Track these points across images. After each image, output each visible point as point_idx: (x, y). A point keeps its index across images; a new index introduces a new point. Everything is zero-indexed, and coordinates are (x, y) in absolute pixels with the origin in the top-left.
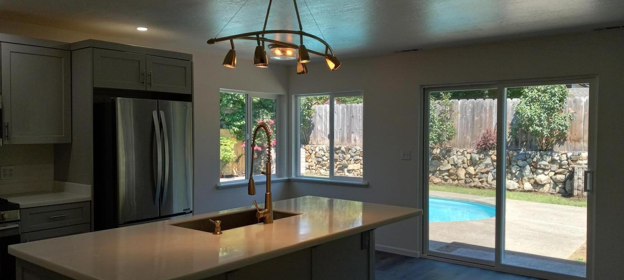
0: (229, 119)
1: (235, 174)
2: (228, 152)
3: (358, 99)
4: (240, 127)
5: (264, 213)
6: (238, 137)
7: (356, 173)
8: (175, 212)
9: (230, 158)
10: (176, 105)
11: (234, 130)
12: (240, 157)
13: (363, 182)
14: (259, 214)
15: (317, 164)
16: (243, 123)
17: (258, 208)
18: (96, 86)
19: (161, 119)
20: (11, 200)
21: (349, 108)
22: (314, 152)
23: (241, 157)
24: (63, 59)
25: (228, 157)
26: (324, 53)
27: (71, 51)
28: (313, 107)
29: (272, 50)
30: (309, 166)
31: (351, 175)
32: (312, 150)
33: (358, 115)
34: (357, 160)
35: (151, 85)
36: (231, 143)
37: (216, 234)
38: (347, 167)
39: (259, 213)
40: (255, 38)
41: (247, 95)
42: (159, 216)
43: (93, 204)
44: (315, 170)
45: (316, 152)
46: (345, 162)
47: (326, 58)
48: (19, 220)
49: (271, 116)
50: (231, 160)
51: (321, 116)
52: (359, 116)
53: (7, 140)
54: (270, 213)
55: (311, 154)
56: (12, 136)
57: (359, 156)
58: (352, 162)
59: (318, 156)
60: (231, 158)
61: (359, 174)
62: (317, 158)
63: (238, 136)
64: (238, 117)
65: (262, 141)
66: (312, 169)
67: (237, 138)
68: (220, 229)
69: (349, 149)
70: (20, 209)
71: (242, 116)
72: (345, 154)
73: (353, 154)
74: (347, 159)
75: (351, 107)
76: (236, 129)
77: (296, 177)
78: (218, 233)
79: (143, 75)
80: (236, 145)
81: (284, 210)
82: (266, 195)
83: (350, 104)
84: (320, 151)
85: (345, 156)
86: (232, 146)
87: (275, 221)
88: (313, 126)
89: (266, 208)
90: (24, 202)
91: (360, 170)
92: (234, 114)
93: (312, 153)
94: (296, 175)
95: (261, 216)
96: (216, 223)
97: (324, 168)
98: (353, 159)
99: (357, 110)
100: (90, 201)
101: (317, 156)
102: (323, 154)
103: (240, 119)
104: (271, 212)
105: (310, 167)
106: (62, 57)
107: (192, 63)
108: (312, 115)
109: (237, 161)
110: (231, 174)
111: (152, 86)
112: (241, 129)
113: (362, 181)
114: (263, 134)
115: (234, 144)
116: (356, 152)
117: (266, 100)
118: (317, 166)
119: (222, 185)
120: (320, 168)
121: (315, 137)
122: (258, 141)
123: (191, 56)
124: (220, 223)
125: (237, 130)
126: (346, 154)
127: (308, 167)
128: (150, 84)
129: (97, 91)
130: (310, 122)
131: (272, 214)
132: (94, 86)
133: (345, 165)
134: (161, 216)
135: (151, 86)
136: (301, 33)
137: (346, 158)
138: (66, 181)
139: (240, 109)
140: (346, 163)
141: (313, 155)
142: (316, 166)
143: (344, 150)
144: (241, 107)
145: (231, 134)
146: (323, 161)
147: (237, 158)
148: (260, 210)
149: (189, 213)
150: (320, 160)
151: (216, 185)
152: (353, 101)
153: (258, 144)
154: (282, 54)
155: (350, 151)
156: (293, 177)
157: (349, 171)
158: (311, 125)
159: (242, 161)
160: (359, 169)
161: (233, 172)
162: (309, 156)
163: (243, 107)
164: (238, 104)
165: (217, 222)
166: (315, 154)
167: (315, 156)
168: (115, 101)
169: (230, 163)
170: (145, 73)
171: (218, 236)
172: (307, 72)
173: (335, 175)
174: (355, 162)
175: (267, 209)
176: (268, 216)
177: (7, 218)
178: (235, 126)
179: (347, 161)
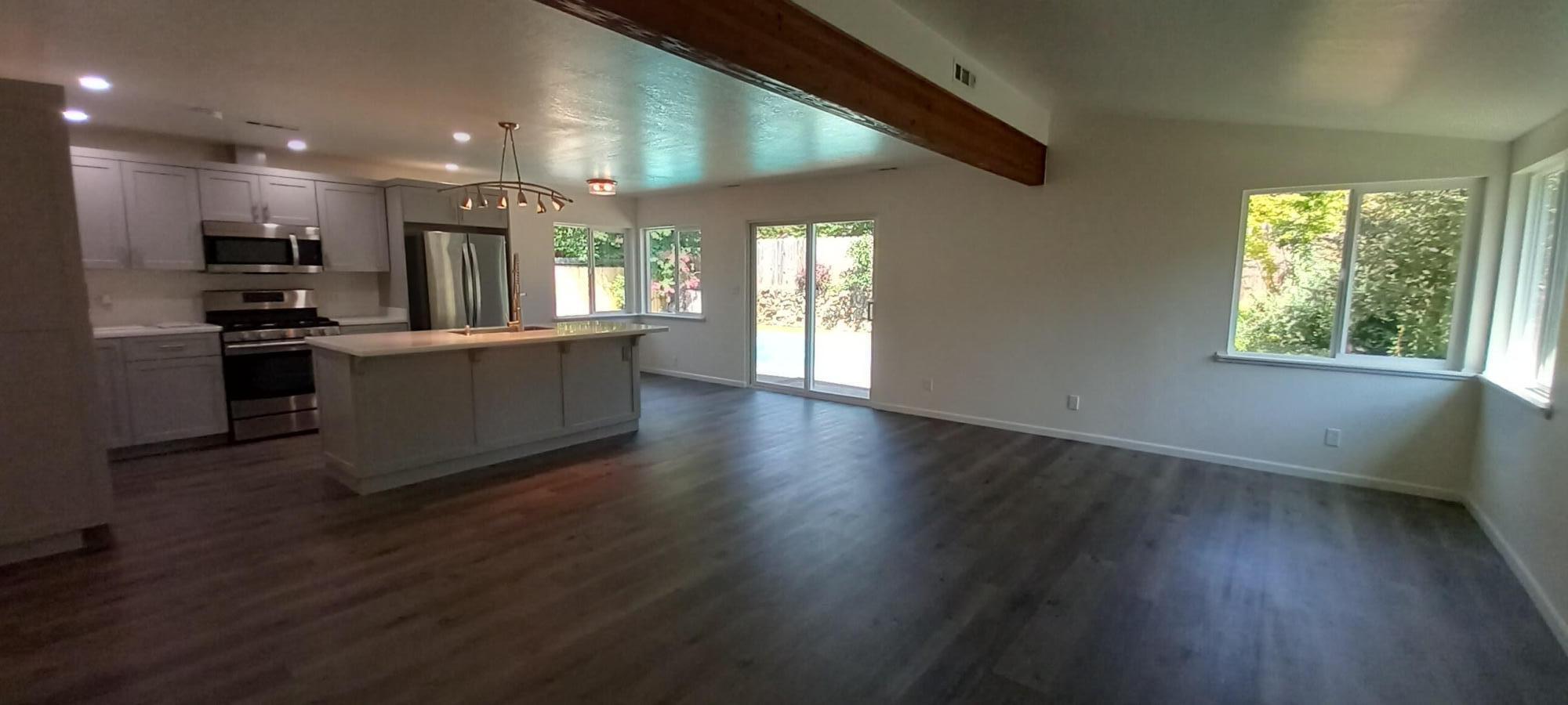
18: (407, 220)
19: (471, 252)
21: (780, 244)
24: (377, 195)
27: (385, 188)
29: (591, 185)
38: (775, 314)
41: (589, 228)
43: (409, 325)
46: (773, 308)
53: (327, 267)
56: (332, 264)
69: (779, 293)
70: (340, 326)
73: (783, 299)
74: (776, 304)
77: (650, 314)
94: (647, 312)
100: (407, 323)
106: (376, 193)
119: (559, 318)
128: (462, 218)
132: (404, 221)
135: (463, 221)
136: (519, 183)
138: (389, 306)
151: (552, 316)
154: (601, 190)
156: (643, 313)
168: (426, 233)
172: (545, 211)
179: (777, 306)
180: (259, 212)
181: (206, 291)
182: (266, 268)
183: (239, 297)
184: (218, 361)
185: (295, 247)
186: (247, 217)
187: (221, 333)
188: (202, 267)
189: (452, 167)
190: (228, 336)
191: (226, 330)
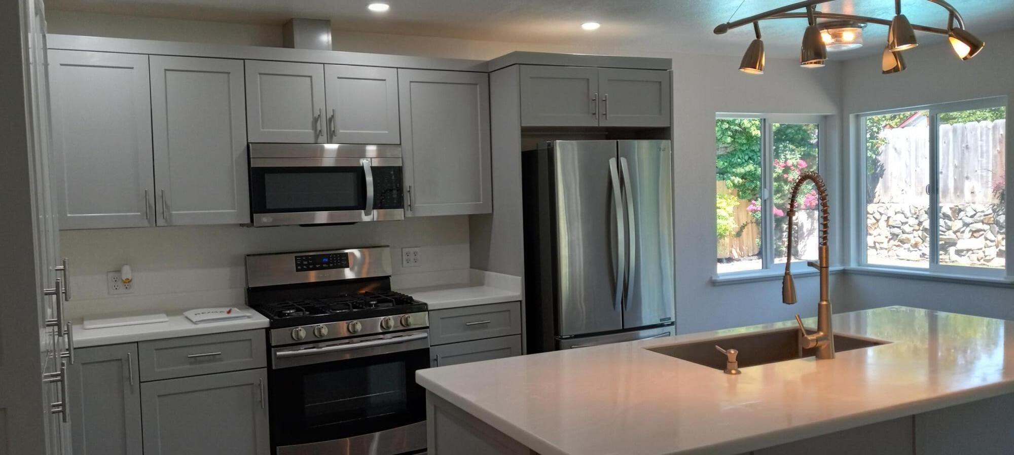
0: (723, 164)
1: (736, 256)
2: (722, 219)
3: (978, 113)
4: (743, 177)
5: (817, 340)
6: (740, 193)
7: (974, 257)
8: (646, 323)
9: (726, 230)
10: (643, 147)
11: (733, 182)
12: (743, 227)
13: (1005, 278)
14: (808, 341)
15: (890, 239)
16: (750, 168)
17: (803, 327)
18: (526, 124)
19: (622, 172)
20: (418, 297)
21: (959, 132)
22: (884, 218)
23: (746, 227)
24: (478, 86)
25: (723, 228)
26: (945, 27)
27: (489, 73)
28: (882, 135)
30: (875, 243)
31: (964, 262)
32: (881, 214)
33: (979, 145)
34: (978, 231)
35: (606, 117)
36: (728, 205)
37: (730, 373)
38: (954, 244)
39: (806, 338)
40: (804, 13)
41: (765, 119)
42: (622, 328)
43: (525, 305)
44: (886, 249)
45: (889, 218)
47: (950, 36)
48: (428, 327)
49: (800, 154)
50: (728, 233)
51: (898, 149)
52: (981, 146)
53: (409, 210)
54: (828, 339)
55: (878, 221)
56: (416, 205)
57: (981, 223)
58: (967, 234)
59: (894, 224)
60: (728, 230)
61: (982, 258)
62: (890, 228)
63: (741, 191)
64: (739, 158)
65: (783, 200)
66: (881, 248)
67: (739, 195)
68: (736, 364)
69: (960, 210)
70: (428, 311)
71: (747, 157)
72: (950, 220)
73: (969, 220)
74: (954, 229)
75: (964, 129)
76: (737, 180)
77: (859, 265)
78: (733, 372)
79: (594, 101)
80: (737, 208)
81: (852, 333)
82: (820, 306)
83: (961, 124)
84: (898, 215)
85: (949, 223)
86: (730, 209)
87: (838, 355)
88: (883, 170)
89: (820, 328)
90: (433, 300)
91: (984, 249)
92: (732, 154)
93: (880, 219)
94: (859, 263)
95: (812, 345)
96: (728, 355)
97: (907, 246)
98: (968, 229)
99: (976, 135)
100: (521, 301)
101: (890, 223)
102: (905, 220)
103: (743, 163)
104: (830, 338)
105: (877, 244)
106: (476, 84)
107: (671, 74)
108: (879, 149)
109: (739, 234)
110: (728, 256)
111: (608, 118)
112: (746, 179)
113: (1005, 274)
114: (785, 187)
115: (733, 206)
116: (975, 215)
117: (789, 127)
118: (892, 242)
119: (721, 278)
120: (897, 246)
121: (886, 189)
122: (776, 199)
123: (669, 61)
124: (736, 354)
125: (739, 181)
126: (953, 219)
127: (873, 245)
128: (604, 114)
129: (526, 132)
130: (875, 162)
131: (832, 341)
132: (522, 125)
133: (951, 241)
134: (625, 327)
135: (606, 119)
137: (952, 228)
138: (486, 270)
139: (744, 145)
140: (954, 236)
141: (882, 223)
142: (888, 242)
143: (949, 212)
144: (745, 141)
145: (728, 188)
146: (903, 233)
147: (738, 230)
148: (810, 332)
149: (668, 325)
150: (896, 231)
151: (711, 278)
152: (968, 116)
153: (776, 205)
154: (833, 41)
155: (962, 214)
156: (853, 265)
157: (959, 253)
158: (878, 167)
159: (748, 234)
160: (981, 249)
161: (731, 252)
162: (874, 224)
163: (748, 142)
164: (740, 136)
165: (730, 353)
166: (887, 220)
167: (887, 224)
168: (553, 145)
169: (726, 238)
170: (597, 98)
171: (733, 376)
173: (941, 264)
174: (972, 235)
175: (822, 331)
176: (823, 345)
177: (412, 323)
178: (736, 175)
179: (955, 232)
180: (322, 125)
181: (248, 255)
182: (322, 217)
183: (290, 262)
184: (262, 377)
185: (369, 179)
186: (305, 133)
187: (267, 330)
188: (248, 221)
189: (591, 26)
190: (279, 336)
191: (273, 325)
